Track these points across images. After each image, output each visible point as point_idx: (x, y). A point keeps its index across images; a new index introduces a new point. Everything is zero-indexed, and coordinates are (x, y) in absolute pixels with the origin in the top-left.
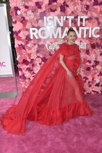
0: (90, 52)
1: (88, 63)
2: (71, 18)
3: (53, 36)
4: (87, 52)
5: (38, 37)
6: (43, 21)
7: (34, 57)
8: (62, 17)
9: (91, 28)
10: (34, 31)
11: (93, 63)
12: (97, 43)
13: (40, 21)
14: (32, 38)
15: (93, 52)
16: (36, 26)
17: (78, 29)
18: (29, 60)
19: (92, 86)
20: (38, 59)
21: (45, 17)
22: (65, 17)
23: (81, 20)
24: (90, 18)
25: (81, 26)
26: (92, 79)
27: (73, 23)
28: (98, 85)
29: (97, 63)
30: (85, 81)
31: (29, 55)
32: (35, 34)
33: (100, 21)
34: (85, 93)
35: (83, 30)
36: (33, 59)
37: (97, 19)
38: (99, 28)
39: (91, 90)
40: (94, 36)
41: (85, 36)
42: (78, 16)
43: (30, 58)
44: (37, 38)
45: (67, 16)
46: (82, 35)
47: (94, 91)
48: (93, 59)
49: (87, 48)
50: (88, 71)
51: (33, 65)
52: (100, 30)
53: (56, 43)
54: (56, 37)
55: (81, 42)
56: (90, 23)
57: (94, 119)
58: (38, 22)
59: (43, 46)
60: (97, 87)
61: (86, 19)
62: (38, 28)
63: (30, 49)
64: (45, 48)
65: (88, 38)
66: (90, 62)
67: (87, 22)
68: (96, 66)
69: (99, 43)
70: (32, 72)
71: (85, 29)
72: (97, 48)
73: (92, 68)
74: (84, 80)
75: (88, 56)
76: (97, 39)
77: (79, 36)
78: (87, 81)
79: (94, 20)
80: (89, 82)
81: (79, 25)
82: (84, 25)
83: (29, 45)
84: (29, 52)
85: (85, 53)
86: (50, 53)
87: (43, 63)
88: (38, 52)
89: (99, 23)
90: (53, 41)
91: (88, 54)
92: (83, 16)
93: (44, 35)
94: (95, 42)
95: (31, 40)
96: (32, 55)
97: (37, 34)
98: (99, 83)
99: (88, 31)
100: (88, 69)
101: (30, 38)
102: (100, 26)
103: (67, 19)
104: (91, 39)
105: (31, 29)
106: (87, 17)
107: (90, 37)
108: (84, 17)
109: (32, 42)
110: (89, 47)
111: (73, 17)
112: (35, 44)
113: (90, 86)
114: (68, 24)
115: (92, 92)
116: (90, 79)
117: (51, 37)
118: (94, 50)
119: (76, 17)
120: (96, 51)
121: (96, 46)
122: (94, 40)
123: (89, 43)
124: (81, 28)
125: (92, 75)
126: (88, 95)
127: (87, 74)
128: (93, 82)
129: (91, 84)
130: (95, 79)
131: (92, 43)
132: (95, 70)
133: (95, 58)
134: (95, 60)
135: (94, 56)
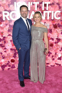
0: (53, 31)
1: (51, 41)
2: (36, 3)
4: (51, 31)
5: (10, 18)
6: (14, 5)
7: (5, 35)
8: (29, 3)
9: (53, 12)
10: (6, 14)
11: (55, 40)
12: (58, 24)
13: (11, 6)
14: (4, 19)
15: (55, 31)
16: (8, 10)
17: (42, 13)
18: (2, 38)
19: (55, 60)
20: (9, 37)
21: (15, 3)
22: (32, 3)
23: (45, 5)
24: (53, 3)
25: (45, 10)
26: (55, 53)
27: (38, 8)
28: (60, 59)
29: (59, 40)
30: (49, 56)
31: (2, 34)
32: (7, 16)
33: (61, 5)
34: (49, 66)
35: (46, 14)
36: (4, 37)
37: (58, 4)
38: (60, 12)
39: (55, 62)
40: (56, 18)
41: (48, 18)
42: (42, 2)
43: (2, 36)
44: (8, 19)
45: (33, 2)
46: (46, 18)
47: (57, 64)
48: (56, 37)
49: (50, 28)
50: (51, 47)
51: (5, 42)
52: (61, 13)
55: (45, 23)
56: (53, 7)
57: (57, 89)
58: (9, 7)
60: (59, 60)
61: (49, 5)
62: (10, 11)
63: (2, 28)
65: (51, 20)
66: (53, 39)
67: (50, 6)
68: (58, 42)
69: (60, 24)
70: (4, 48)
71: (48, 12)
72: (58, 28)
73: (55, 45)
74: (48, 54)
76: (58, 20)
77: (44, 18)
78: (51, 55)
79: (56, 5)
80: (53, 56)
82: (47, 9)
83: (1, 25)
84: (2, 31)
85: (49, 32)
88: (9, 31)
89: (60, 8)
91: (51, 33)
92: (46, 2)
93: (14, 18)
94: (56, 23)
95: (3, 21)
96: (4, 34)
97: (9, 17)
98: (61, 57)
99: (50, 14)
100: (52, 45)
101: (2, 19)
102: (61, 10)
103: (33, 4)
104: (53, 20)
105: (4, 12)
106: (50, 3)
107: (52, 18)
108: (48, 3)
109: (4, 23)
110: (52, 27)
111: (38, 3)
112: (7, 25)
113: (53, 59)
114: (35, 8)
115: (55, 64)
116: (53, 53)
118: (56, 29)
119: (41, 3)
120: (58, 30)
121: (58, 26)
122: (56, 21)
123: (52, 23)
124: (45, 12)
125: (55, 50)
126: (52, 67)
127: (51, 50)
128: (55, 56)
129: (54, 58)
130: (57, 54)
131: (54, 24)
132: (57, 46)
133: (57, 36)
134: (57, 38)
135: (56, 34)
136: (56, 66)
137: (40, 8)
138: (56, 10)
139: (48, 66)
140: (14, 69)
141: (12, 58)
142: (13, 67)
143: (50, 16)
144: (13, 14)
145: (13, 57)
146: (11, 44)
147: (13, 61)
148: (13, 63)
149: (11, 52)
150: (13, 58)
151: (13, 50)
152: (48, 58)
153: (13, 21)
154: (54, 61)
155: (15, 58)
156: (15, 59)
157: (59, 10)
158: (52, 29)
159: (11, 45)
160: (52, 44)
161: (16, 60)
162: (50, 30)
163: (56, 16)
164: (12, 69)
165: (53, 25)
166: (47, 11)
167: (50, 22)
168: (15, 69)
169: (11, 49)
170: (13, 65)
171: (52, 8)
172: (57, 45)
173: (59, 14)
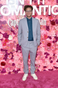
0: (50, 28)
3: (15, 14)
9: (50, 6)
11: (53, 39)
12: (56, 20)
17: (38, 7)
19: (54, 62)
25: (41, 4)
26: (53, 54)
27: (33, 2)
29: (57, 38)
30: (46, 57)
34: (47, 69)
35: (42, 8)
39: (53, 66)
40: (53, 13)
46: (42, 13)
47: (56, 68)
48: (53, 35)
49: (47, 24)
50: (49, 47)
53: (18, 20)
54: (17, 14)
55: (41, 19)
58: (0, 0)
59: (5, 22)
64: (6, 25)
65: (47, 15)
66: (50, 38)
68: (56, 41)
71: (45, 7)
72: (56, 25)
73: (53, 44)
74: (45, 55)
75: (48, 32)
76: (56, 16)
77: (39, 13)
78: (49, 57)
80: (50, 58)
81: (39, 4)
85: (45, 29)
86: (12, 29)
87: (4, 39)
90: (15, 18)
91: (48, 31)
94: (54, 19)
99: (47, 9)
100: (49, 45)
104: (51, 16)
107: (50, 14)
110: (49, 23)
113: (51, 62)
114: (29, 2)
115: (54, 68)
116: (51, 55)
117: (13, 14)
118: (54, 26)
120: (56, 27)
121: (56, 23)
122: (53, 17)
123: (49, 20)
124: (40, 7)
125: (53, 51)
126: (50, 71)
127: (48, 50)
128: (54, 58)
129: (52, 60)
130: (56, 55)
131: (52, 20)
132: (55, 46)
133: (55, 34)
134: (55, 36)
135: (54, 32)
136: (55, 69)
137: (35, 2)
138: (53, 4)
139: (45, 70)
140: (4, 74)
141: (2, 61)
142: (4, 71)
143: (47, 11)
144: (4, 8)
145: (4, 59)
146: (1, 43)
147: (3, 64)
148: (3, 67)
149: (1, 53)
150: (4, 61)
151: (4, 50)
152: (45, 60)
153: (4, 17)
154: (52, 64)
155: (6, 60)
156: (5, 62)
157: (56, 4)
158: (49, 26)
159: (1, 45)
160: (50, 43)
161: (7, 63)
162: (47, 27)
163: (54, 11)
164: (2, 74)
165: (50, 21)
166: (43, 5)
167: (47, 18)
168: (6, 74)
169: (2, 50)
170: (4, 69)
171: (48, 2)
172: (56, 44)
173: (57, 8)
